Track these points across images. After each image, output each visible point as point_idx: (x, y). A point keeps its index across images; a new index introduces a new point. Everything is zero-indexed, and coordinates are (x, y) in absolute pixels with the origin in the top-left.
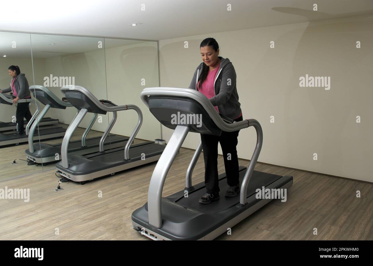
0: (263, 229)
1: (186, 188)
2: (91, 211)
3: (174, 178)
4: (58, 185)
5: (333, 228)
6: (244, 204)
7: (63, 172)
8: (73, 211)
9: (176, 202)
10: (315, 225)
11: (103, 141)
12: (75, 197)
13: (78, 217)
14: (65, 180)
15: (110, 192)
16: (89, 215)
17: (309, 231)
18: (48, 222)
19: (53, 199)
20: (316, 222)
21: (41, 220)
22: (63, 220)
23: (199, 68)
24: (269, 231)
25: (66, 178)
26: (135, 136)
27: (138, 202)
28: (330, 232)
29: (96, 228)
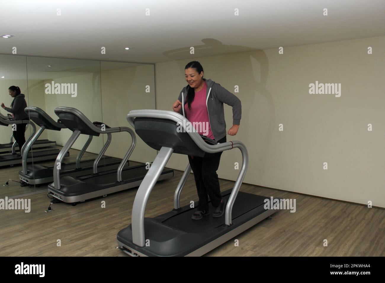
0: (248, 249)
1: (174, 209)
2: (80, 231)
3: (166, 200)
4: (49, 206)
5: (318, 248)
6: (229, 225)
7: (55, 193)
8: (61, 231)
9: (162, 222)
10: (300, 246)
11: (97, 163)
12: (65, 218)
13: (66, 237)
14: (56, 201)
15: (101, 213)
16: (77, 236)
17: (293, 252)
18: (35, 242)
19: (43, 220)
20: (301, 243)
21: (29, 240)
22: (51, 240)
23: (183, 91)
24: (254, 251)
25: (57, 199)
26: (128, 158)
27: (127, 224)
28: (314, 252)
29: (82, 248)
